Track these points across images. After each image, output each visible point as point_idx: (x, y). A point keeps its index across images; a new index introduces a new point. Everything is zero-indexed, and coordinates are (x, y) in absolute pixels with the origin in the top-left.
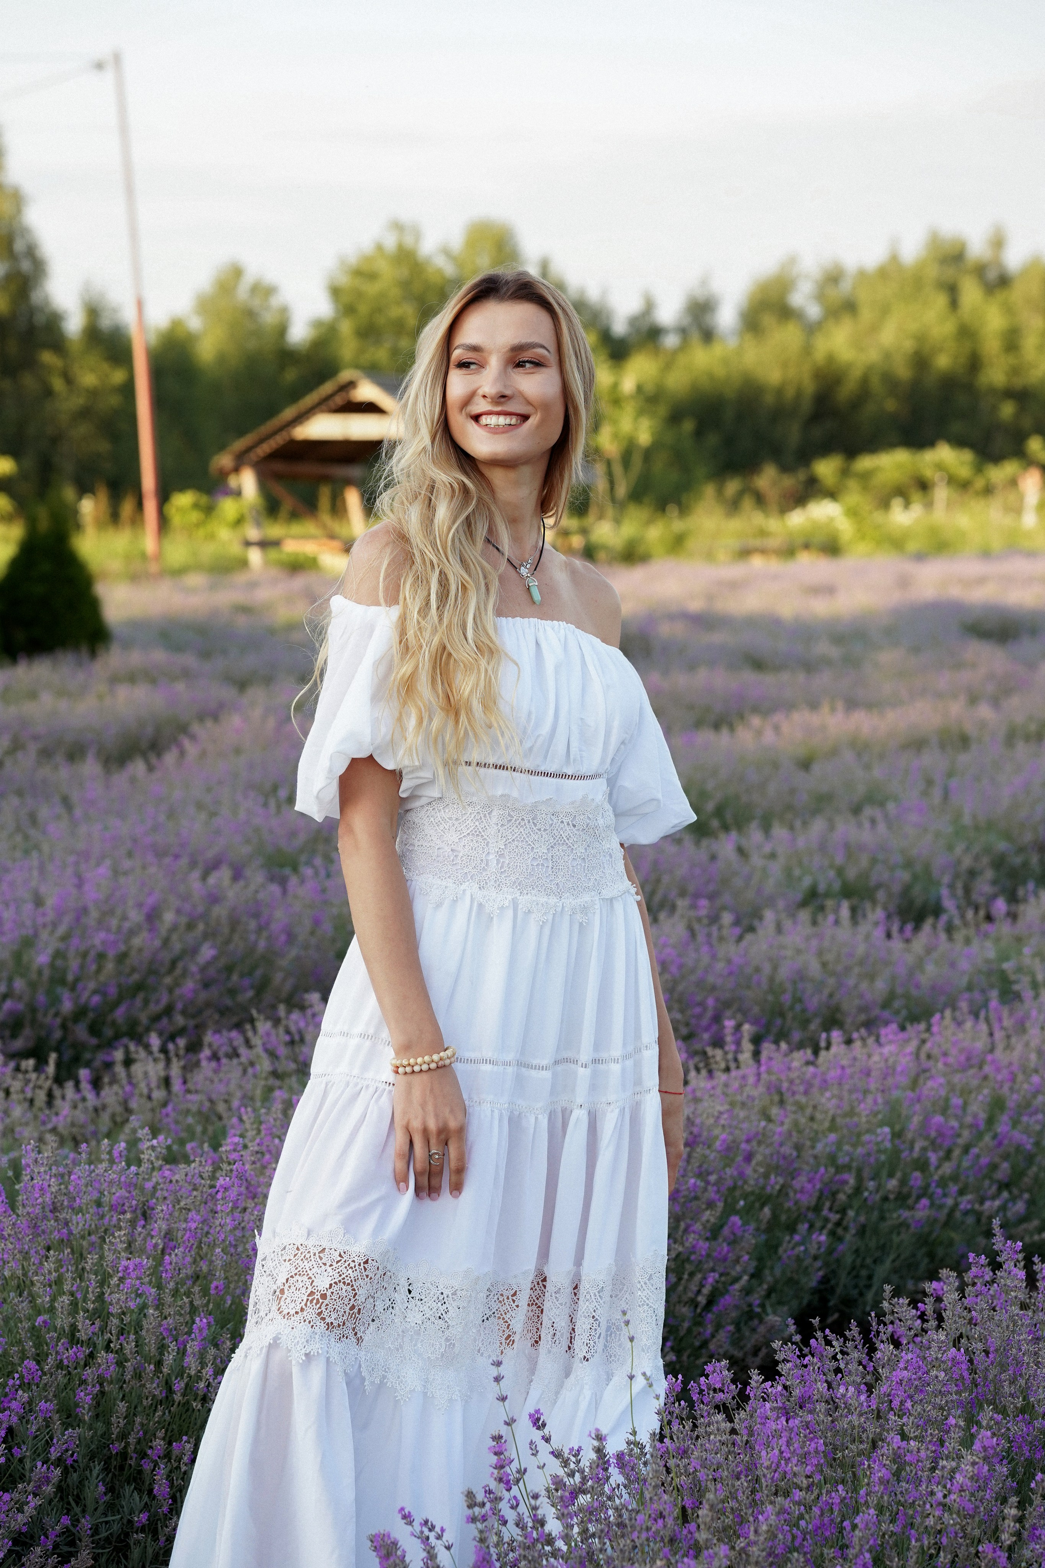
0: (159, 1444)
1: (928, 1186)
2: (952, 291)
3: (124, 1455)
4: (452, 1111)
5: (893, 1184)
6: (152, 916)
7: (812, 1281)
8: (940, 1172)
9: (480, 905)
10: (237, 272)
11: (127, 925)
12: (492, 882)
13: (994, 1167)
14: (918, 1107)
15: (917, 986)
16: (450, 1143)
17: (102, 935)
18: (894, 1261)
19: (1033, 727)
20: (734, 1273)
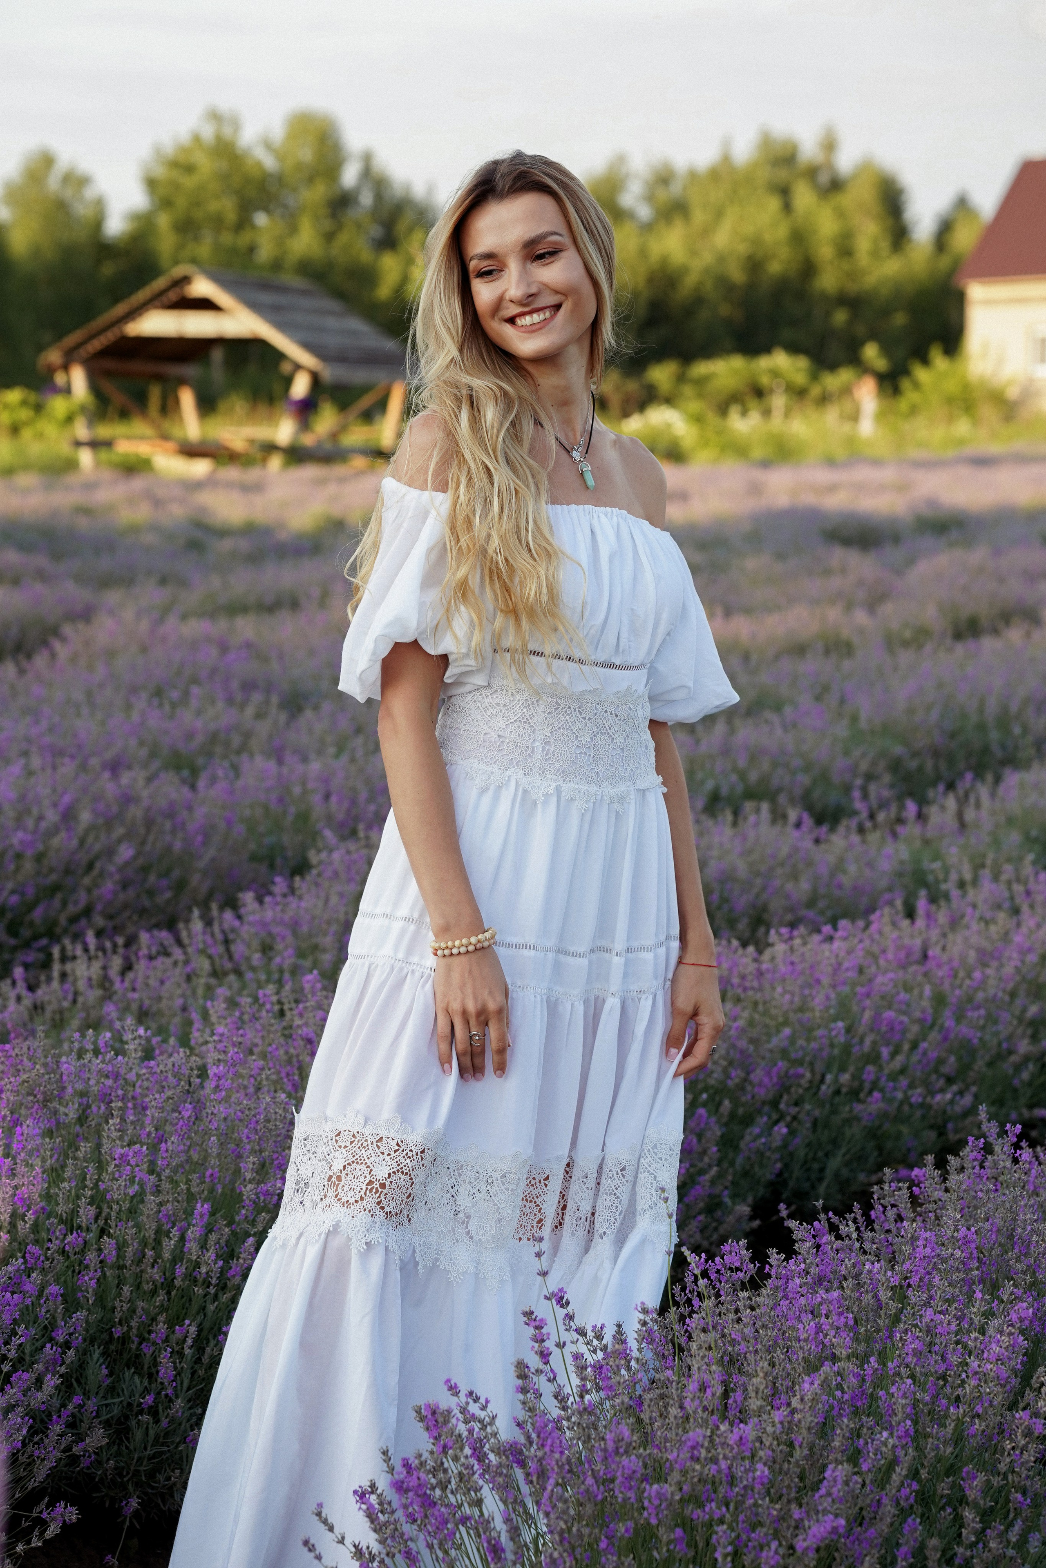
0: (161, 1327)
1: (878, 1079)
2: (784, 192)
3: (124, 1340)
4: (491, 993)
5: (845, 1078)
6: (68, 816)
7: (768, 1174)
8: (892, 1066)
9: (525, 791)
10: (47, 161)
11: (43, 825)
12: (537, 769)
13: (941, 1061)
14: (868, 1002)
15: (840, 886)
16: (490, 1024)
17: (20, 834)
18: (844, 1155)
19: (908, 634)
20: (700, 1165)
